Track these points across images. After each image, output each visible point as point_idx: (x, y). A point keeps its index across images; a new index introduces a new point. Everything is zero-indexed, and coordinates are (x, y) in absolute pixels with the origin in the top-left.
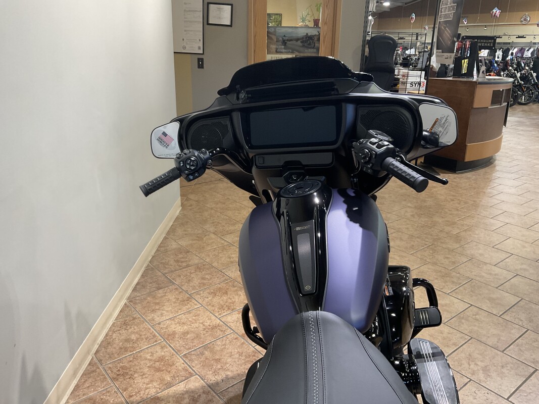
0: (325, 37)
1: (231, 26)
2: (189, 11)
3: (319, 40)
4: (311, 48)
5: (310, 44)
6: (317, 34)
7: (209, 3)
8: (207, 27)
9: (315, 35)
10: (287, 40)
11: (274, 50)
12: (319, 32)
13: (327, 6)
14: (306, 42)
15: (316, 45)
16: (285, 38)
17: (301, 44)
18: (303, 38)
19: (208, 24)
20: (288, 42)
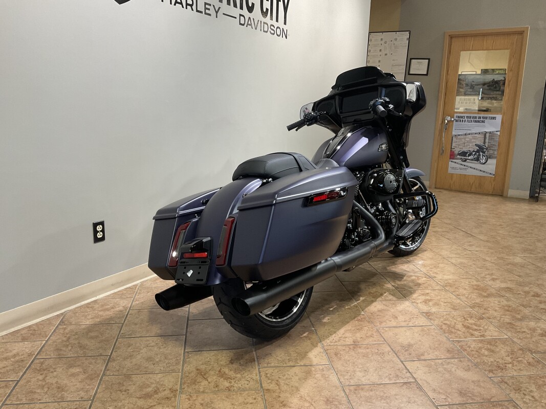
0: (509, 82)
1: (427, 75)
2: (396, 65)
3: (504, 84)
4: (497, 91)
5: (496, 87)
6: (503, 79)
7: (411, 59)
8: (408, 76)
9: (501, 80)
10: (476, 85)
11: (463, 93)
12: (504, 78)
13: (513, 56)
14: (492, 85)
15: (502, 88)
16: (473, 83)
17: (488, 88)
18: (489, 83)
19: (409, 74)
20: (476, 87)
